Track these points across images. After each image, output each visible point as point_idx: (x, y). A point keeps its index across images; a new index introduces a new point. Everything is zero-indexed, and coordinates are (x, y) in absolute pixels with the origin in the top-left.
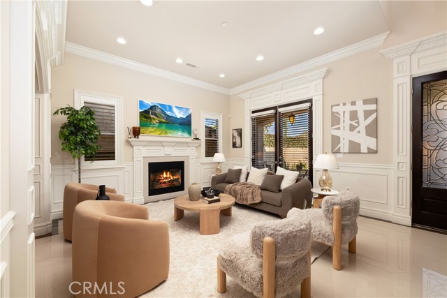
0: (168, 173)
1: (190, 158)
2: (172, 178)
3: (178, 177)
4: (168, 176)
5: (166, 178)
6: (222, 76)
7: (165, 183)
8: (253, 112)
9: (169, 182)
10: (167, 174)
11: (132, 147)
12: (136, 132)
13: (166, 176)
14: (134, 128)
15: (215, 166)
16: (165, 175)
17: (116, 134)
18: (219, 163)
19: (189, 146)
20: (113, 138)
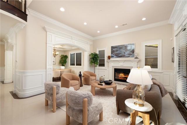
0: (123, 74)
3: (127, 76)
4: (123, 75)
7: (121, 77)
9: (123, 77)
10: (122, 74)
11: (109, 62)
12: (109, 58)
17: (105, 59)
19: (132, 62)
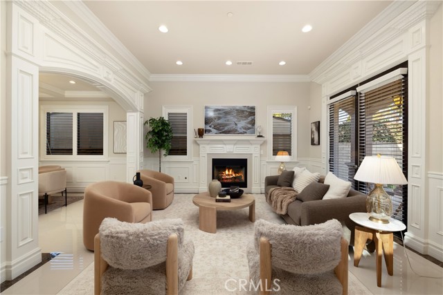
0: (231, 171)
1: (254, 156)
2: (234, 176)
3: (241, 174)
4: (230, 173)
5: (229, 175)
6: (282, 63)
7: (227, 179)
8: (331, 98)
9: (231, 179)
10: (229, 171)
11: (199, 145)
12: (201, 133)
13: (228, 174)
14: (199, 130)
15: (277, 166)
16: (227, 172)
17: (188, 135)
18: (282, 163)
19: (251, 144)
20: (186, 138)
